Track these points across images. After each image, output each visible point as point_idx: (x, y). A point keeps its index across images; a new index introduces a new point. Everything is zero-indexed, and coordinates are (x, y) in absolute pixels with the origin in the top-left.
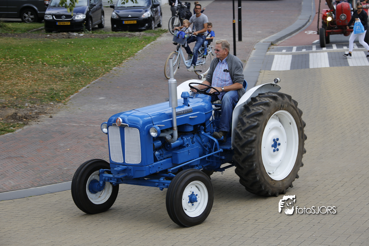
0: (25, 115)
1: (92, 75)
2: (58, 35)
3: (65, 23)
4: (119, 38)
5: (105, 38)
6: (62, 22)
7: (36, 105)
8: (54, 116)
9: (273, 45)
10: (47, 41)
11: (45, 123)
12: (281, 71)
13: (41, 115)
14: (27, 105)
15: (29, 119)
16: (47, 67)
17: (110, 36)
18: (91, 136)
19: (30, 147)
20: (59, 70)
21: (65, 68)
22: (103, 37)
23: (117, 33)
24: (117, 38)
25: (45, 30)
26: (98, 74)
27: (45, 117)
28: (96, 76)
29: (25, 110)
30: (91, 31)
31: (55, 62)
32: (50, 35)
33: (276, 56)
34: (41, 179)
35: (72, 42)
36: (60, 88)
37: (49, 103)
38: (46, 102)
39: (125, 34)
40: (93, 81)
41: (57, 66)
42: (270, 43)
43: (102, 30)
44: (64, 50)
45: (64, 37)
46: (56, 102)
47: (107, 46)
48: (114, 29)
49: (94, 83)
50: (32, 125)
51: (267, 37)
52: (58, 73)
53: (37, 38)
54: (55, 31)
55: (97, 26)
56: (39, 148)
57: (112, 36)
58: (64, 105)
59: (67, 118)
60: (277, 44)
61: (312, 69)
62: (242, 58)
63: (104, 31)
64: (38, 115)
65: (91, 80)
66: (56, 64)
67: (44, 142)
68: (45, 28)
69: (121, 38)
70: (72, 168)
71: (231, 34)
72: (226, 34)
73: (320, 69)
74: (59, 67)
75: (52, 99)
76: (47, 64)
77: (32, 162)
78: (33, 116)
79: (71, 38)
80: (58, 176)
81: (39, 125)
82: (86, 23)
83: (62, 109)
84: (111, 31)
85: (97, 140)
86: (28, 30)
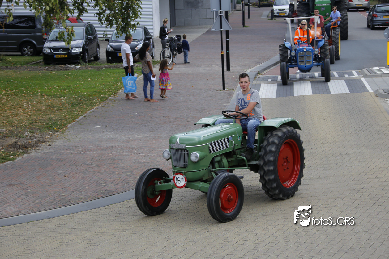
0: (25, 144)
1: (88, 105)
2: (56, 67)
3: (62, 56)
4: (113, 69)
5: (100, 70)
6: (59, 55)
7: (35, 134)
8: (53, 144)
9: (259, 74)
10: (46, 73)
11: (44, 151)
12: (267, 99)
13: (40, 144)
14: (26, 134)
15: (28, 148)
16: (46, 98)
17: (105, 67)
18: (88, 163)
19: (30, 174)
20: (57, 101)
21: (63, 99)
22: (98, 68)
23: (111, 65)
24: (112, 69)
25: (43, 63)
26: (94, 103)
27: (44, 146)
28: (92, 106)
29: (25, 139)
30: (87, 63)
31: (53, 92)
32: (48, 67)
33: (262, 85)
34: (41, 205)
35: (70, 74)
36: (58, 118)
37: (48, 132)
38: (45, 131)
39: (119, 65)
40: (89, 110)
41: (55, 96)
42: (256, 73)
43: (98, 62)
44: (62, 82)
45: (62, 69)
46: (54, 131)
47: (102, 77)
48: (109, 61)
49: (90, 113)
50: (31, 153)
51: (253, 67)
52: (56, 103)
53: (36, 70)
54: (53, 64)
55: (93, 58)
56: (38, 175)
57: (108, 67)
58: (62, 133)
59: (65, 146)
60: (263, 74)
61: (296, 96)
62: (231, 87)
63: (99, 63)
64: (38, 143)
65: (88, 110)
66: (54, 95)
67: (43, 169)
68: (43, 61)
69: (115, 69)
70: (71, 194)
71: (220, 64)
72: (215, 65)
73: (304, 97)
74: (57, 98)
75: (51, 128)
76: (45, 95)
77: (32, 188)
78: (33, 145)
79: (68, 70)
80: (57, 201)
81: (39, 153)
82: (82, 55)
83: (60, 138)
84: (107, 63)
85: (94, 166)
86: (27, 63)
